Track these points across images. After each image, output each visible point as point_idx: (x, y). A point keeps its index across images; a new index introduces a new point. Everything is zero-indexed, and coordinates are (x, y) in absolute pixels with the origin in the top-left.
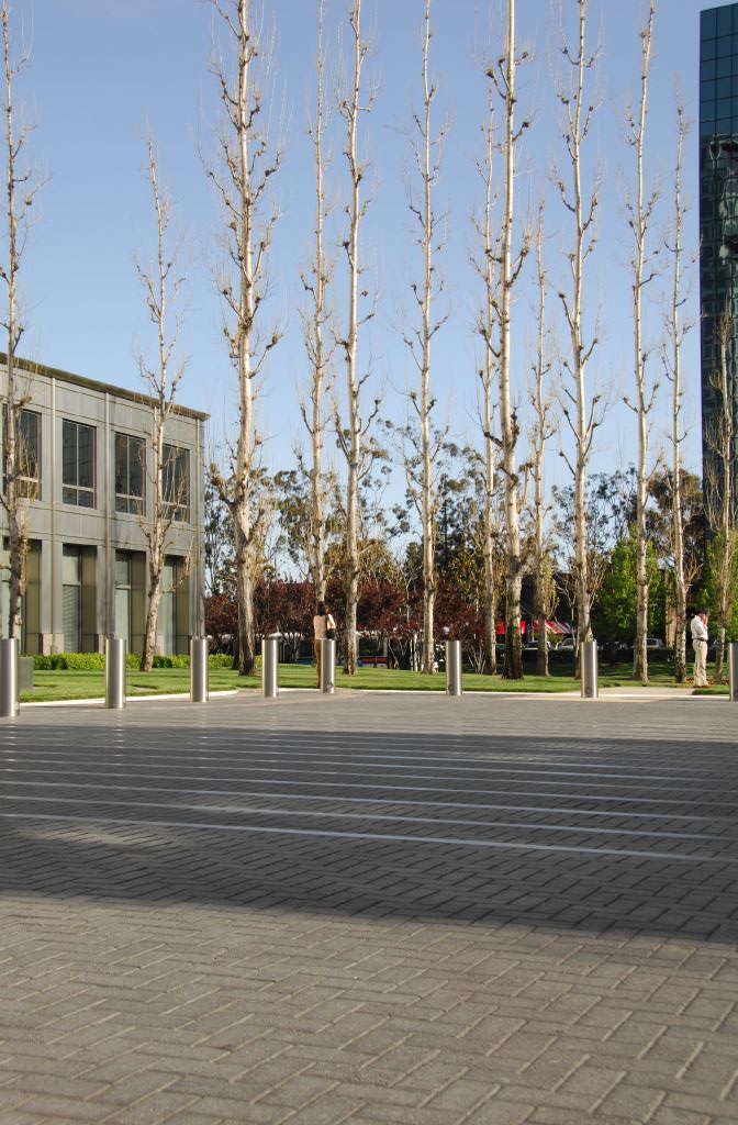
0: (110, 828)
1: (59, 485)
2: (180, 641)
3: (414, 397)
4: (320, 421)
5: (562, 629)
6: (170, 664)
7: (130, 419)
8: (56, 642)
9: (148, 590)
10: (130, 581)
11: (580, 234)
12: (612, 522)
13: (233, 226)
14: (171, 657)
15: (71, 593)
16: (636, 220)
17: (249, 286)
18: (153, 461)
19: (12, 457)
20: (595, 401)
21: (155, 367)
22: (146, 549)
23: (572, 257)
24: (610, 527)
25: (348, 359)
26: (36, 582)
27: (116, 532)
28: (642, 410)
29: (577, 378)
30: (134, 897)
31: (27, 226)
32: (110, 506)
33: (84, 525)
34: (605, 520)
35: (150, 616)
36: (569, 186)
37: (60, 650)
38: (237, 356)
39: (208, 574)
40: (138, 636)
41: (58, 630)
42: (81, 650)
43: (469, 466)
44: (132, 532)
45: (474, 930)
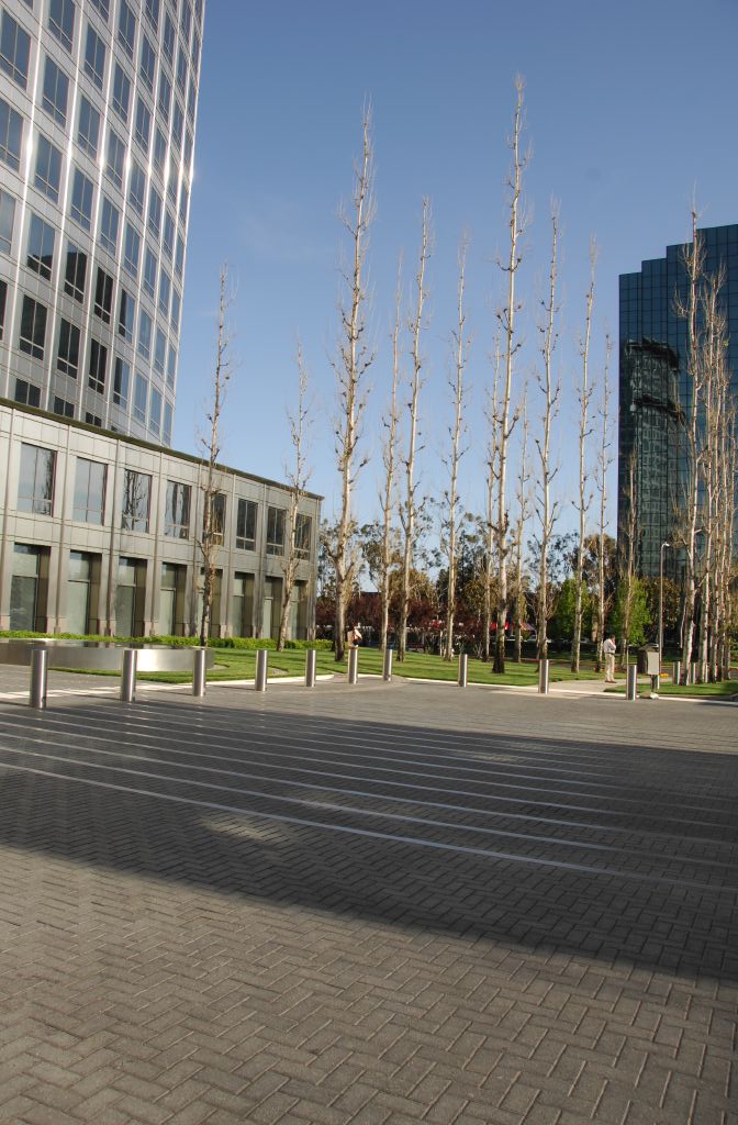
0: (255, 822)
1: (235, 537)
2: (301, 631)
3: (446, 494)
4: (390, 504)
5: (530, 628)
6: (294, 646)
7: (278, 499)
8: (228, 630)
9: (283, 602)
10: (273, 594)
11: (549, 406)
12: (563, 564)
13: (344, 394)
14: (295, 641)
15: (239, 600)
16: (582, 397)
17: (351, 429)
18: (290, 526)
19: (208, 523)
20: (555, 505)
21: (295, 472)
22: (283, 576)
23: (544, 419)
24: (561, 567)
25: (408, 472)
26: (218, 594)
27: (266, 567)
28: (583, 509)
29: (545, 491)
30: (267, 896)
31: (225, 391)
32: (264, 550)
33: (248, 561)
34: (558, 563)
35: (284, 619)
36: (543, 378)
37: (231, 636)
38: (343, 470)
39: (319, 585)
40: (277, 628)
41: (230, 623)
42: (242, 635)
43: (479, 528)
44: (275, 565)
45: (463, 943)
